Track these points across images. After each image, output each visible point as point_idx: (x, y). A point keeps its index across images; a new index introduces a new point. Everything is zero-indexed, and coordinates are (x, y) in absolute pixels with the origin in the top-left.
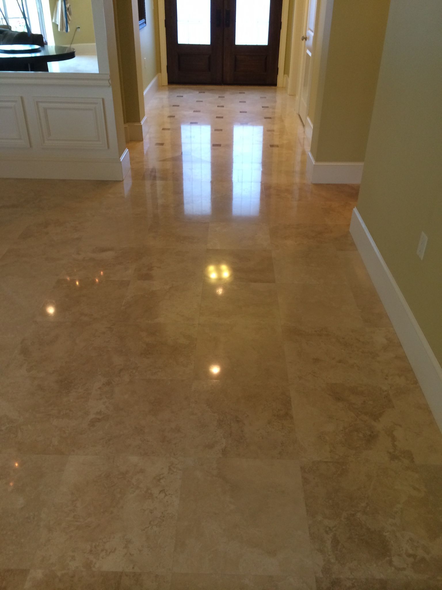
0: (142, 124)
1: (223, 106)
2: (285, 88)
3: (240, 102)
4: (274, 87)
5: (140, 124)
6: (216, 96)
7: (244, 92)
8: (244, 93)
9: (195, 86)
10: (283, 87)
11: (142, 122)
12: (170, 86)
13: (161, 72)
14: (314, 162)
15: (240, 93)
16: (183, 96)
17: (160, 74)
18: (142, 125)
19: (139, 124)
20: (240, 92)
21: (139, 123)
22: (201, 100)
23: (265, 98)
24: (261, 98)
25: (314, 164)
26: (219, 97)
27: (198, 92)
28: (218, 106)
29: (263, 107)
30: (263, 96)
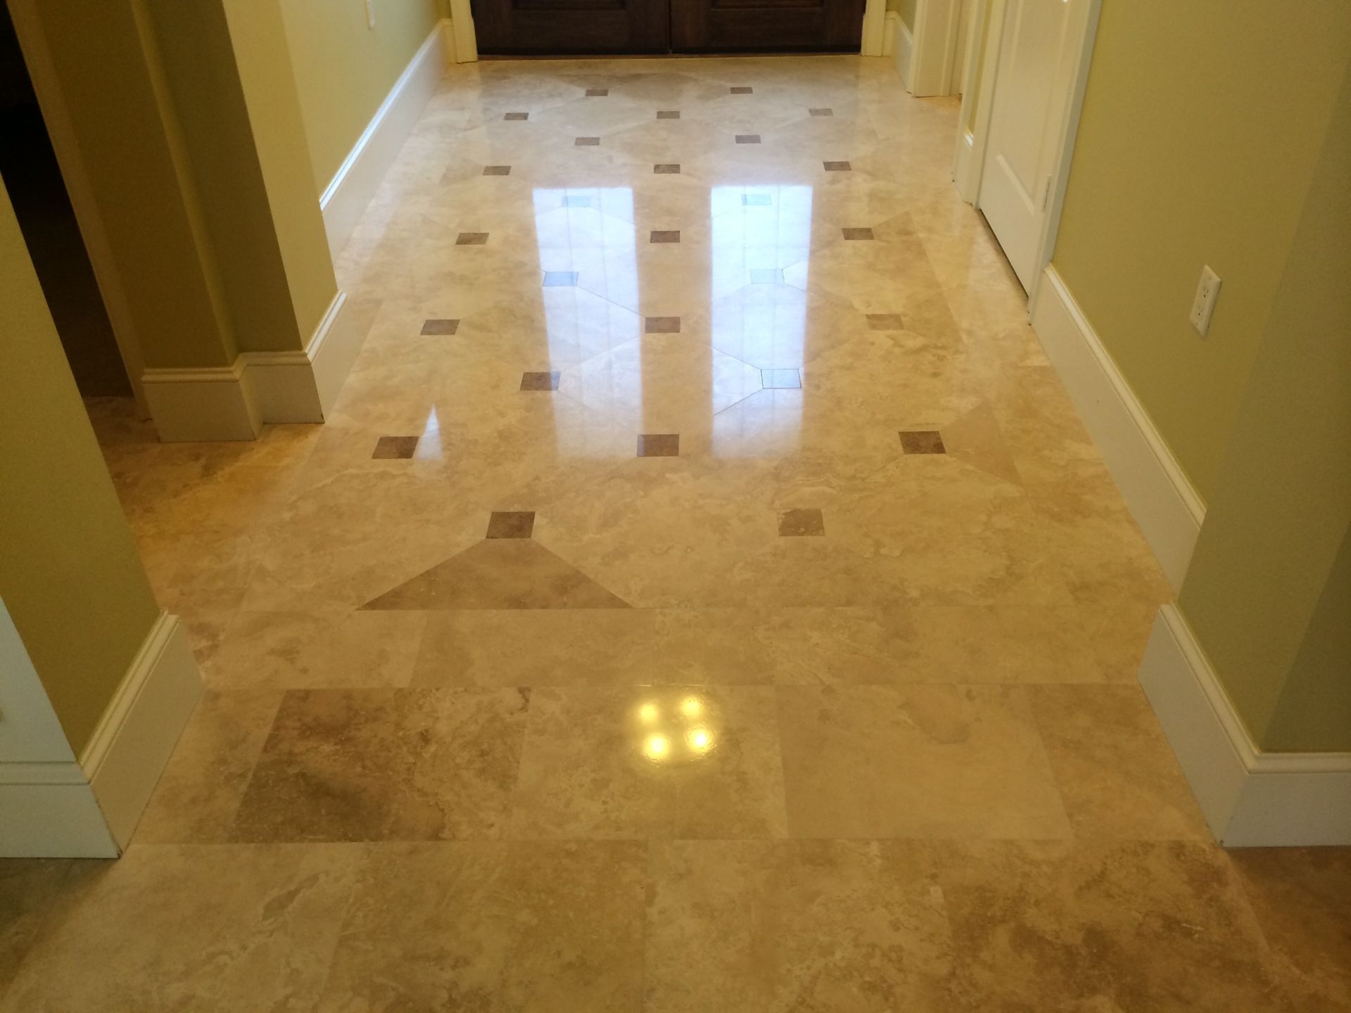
0: (310, 357)
1: (674, 168)
2: (892, 61)
3: (740, 139)
4: (849, 58)
5: (300, 356)
6: (651, 108)
7: (746, 85)
8: (749, 90)
9: (571, 65)
10: (882, 56)
11: (312, 349)
12: (485, 62)
13: (450, 16)
14: (1249, 754)
15: (734, 91)
16: (525, 116)
17: (445, 22)
18: (308, 364)
19: (295, 360)
20: (734, 85)
21: (294, 352)
22: (592, 134)
23: (828, 112)
24: (814, 112)
25: (1251, 763)
26: (661, 115)
27: (581, 92)
28: (658, 168)
29: (829, 166)
30: (819, 106)
